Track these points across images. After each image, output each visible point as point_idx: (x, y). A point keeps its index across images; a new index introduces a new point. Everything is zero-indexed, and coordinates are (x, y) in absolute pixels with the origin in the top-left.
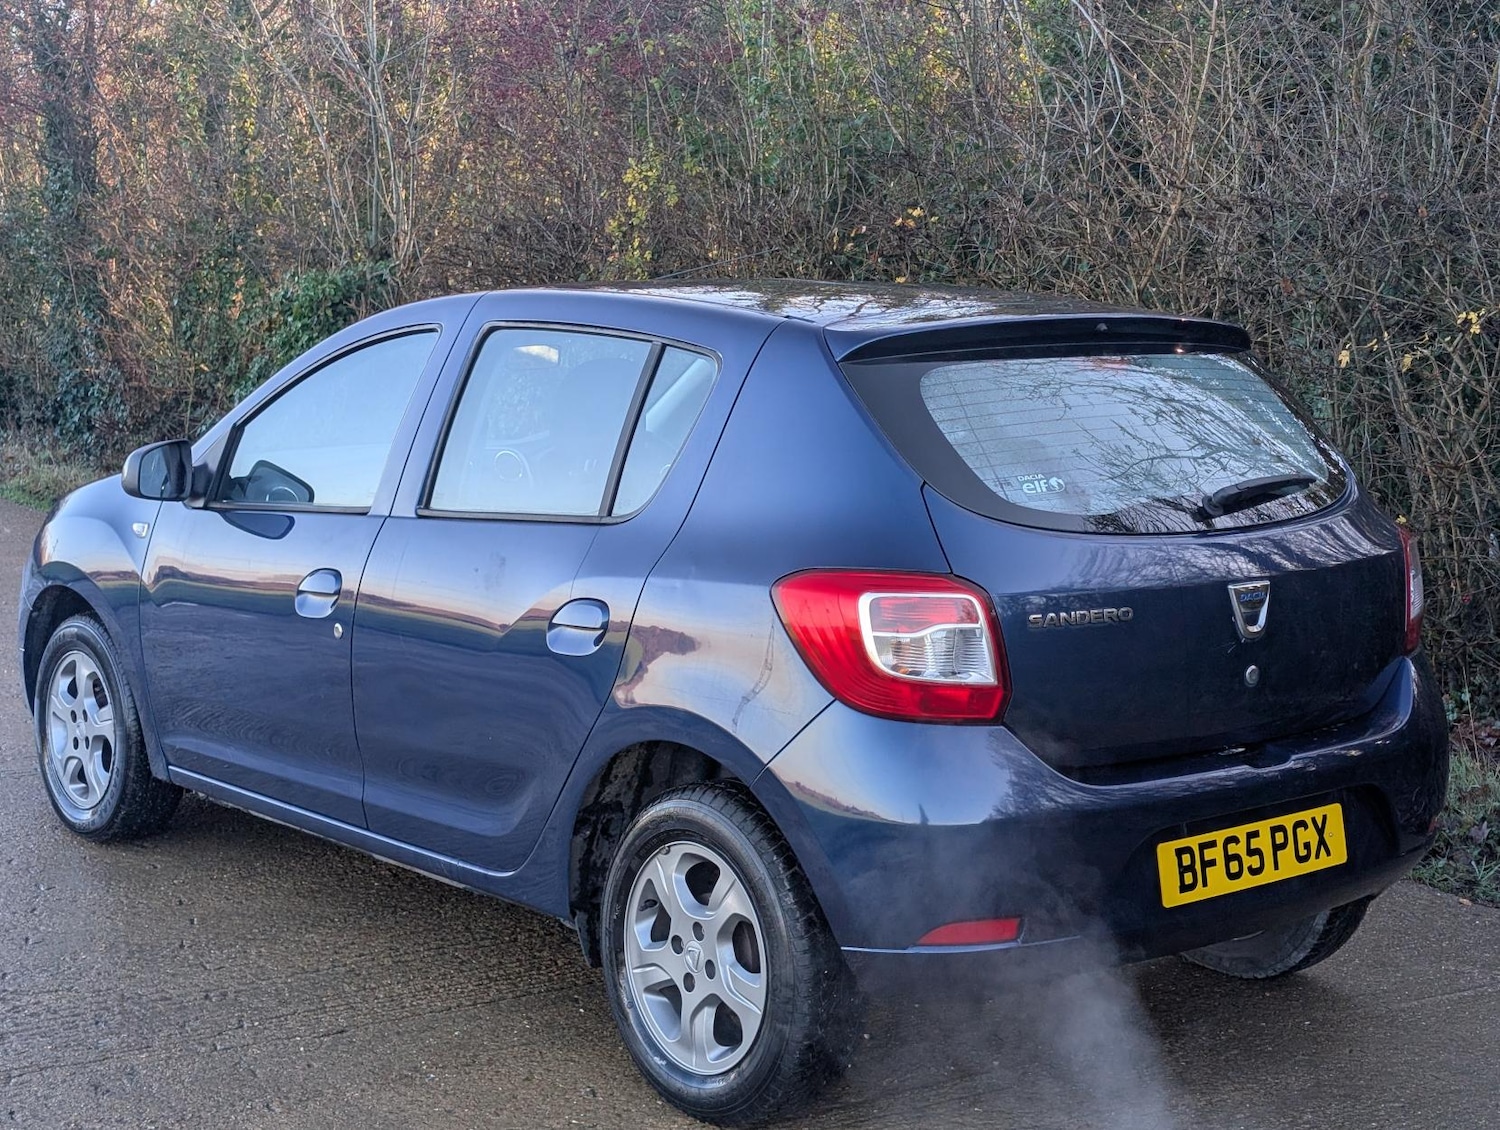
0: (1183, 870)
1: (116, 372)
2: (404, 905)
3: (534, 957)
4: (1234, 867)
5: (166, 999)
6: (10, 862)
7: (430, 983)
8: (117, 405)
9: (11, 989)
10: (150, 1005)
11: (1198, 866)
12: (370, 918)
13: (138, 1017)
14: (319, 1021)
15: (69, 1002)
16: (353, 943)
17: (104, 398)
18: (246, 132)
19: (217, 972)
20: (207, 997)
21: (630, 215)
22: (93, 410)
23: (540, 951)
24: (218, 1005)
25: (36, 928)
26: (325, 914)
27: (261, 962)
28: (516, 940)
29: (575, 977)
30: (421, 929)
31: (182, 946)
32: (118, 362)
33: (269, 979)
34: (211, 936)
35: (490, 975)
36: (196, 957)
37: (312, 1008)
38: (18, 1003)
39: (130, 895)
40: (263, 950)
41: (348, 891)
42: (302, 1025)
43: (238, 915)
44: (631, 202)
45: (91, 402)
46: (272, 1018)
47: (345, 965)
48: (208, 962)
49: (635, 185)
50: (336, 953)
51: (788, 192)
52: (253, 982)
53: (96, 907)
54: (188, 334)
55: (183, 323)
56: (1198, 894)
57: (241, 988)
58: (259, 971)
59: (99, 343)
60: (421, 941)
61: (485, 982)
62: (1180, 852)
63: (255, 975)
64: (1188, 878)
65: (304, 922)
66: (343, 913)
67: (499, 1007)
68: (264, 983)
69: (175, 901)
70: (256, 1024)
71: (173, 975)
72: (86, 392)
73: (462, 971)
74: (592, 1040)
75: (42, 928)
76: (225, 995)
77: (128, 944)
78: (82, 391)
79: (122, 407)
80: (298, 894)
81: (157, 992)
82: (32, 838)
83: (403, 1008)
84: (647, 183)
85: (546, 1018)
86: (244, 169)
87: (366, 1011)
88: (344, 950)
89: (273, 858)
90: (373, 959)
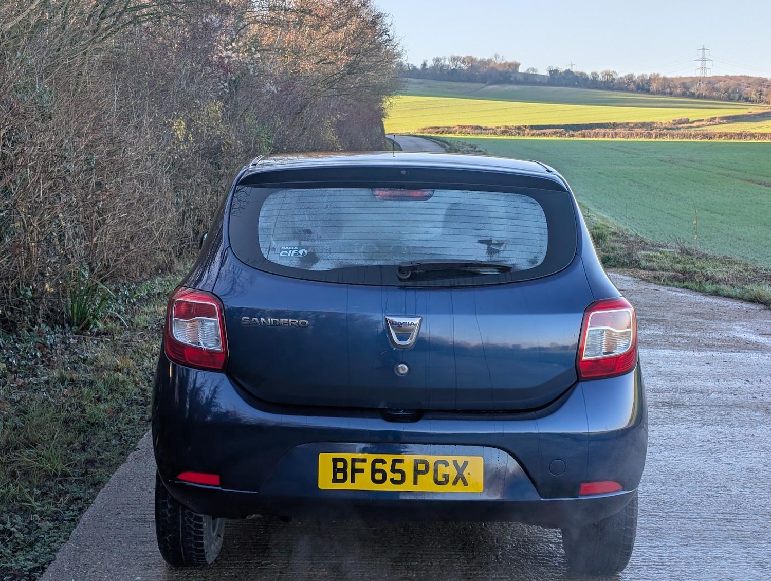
0: (336, 470)
4: (379, 476)
11: (349, 471)
56: (347, 486)
62: (335, 461)
64: (340, 476)
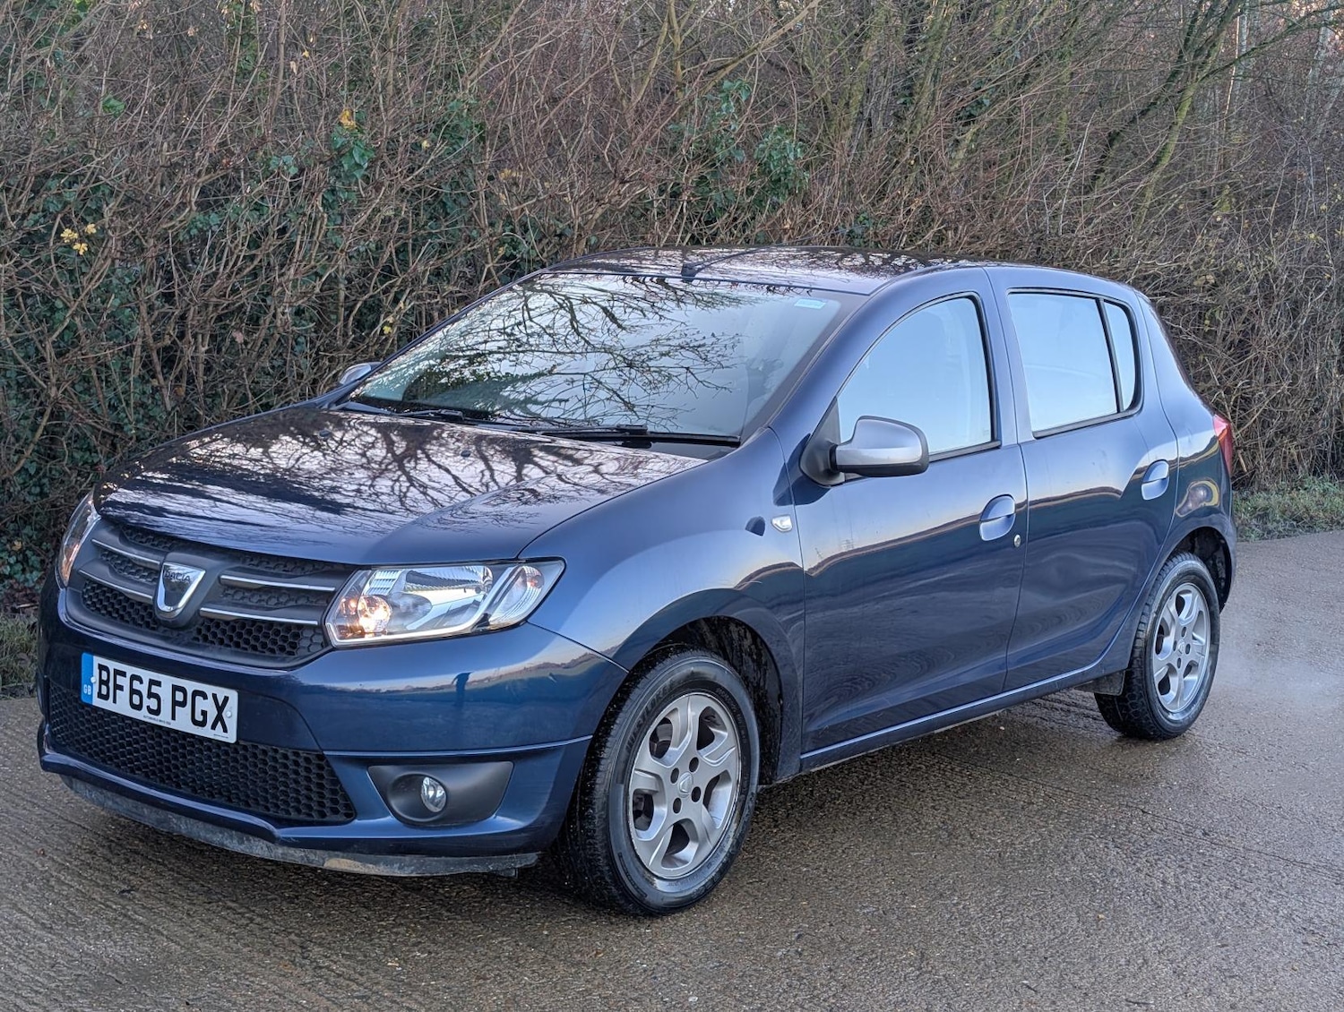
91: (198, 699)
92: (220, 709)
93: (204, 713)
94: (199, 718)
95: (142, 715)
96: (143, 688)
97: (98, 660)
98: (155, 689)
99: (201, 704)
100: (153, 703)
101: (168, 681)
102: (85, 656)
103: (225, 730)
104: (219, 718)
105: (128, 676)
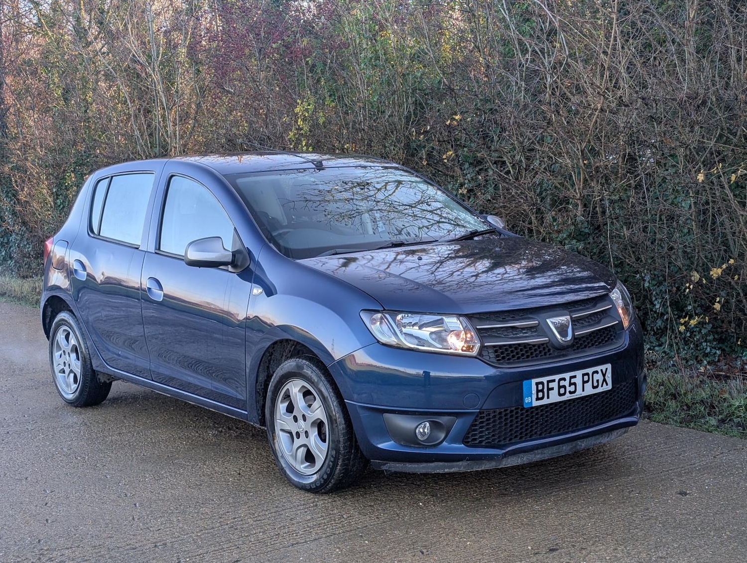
1: (24, 228)
2: (249, 490)
3: (330, 514)
5: (134, 549)
6: (26, 479)
7: (277, 531)
8: (25, 245)
9: (45, 548)
10: (125, 553)
12: (233, 498)
13: (120, 560)
14: (222, 556)
15: (80, 553)
16: (228, 512)
17: (18, 242)
18: (87, 101)
19: (158, 532)
20: (156, 546)
21: (300, 129)
22: (12, 249)
23: (332, 511)
24: (163, 550)
25: (50, 514)
26: (207, 497)
27: (181, 525)
28: (316, 505)
29: (356, 523)
30: (263, 502)
31: (133, 519)
32: (24, 223)
33: (188, 534)
34: (148, 512)
35: (309, 524)
36: (144, 524)
37: (216, 549)
38: (51, 556)
39: (97, 493)
40: (179, 518)
41: (217, 484)
42: (213, 559)
43: (160, 500)
44: (300, 122)
45: (11, 245)
46: (195, 556)
47: (227, 524)
48: (151, 527)
49: (300, 113)
50: (221, 518)
51: (384, 112)
52: (179, 537)
53: (80, 500)
54: (62, 206)
55: (58, 201)
57: (173, 540)
58: (181, 530)
59: (14, 214)
60: (265, 509)
61: (308, 529)
63: (179, 532)
65: (198, 502)
66: (217, 496)
67: (320, 543)
68: (185, 537)
69: (123, 495)
70: (188, 559)
71: (134, 535)
72: (8, 240)
73: (293, 524)
74: (378, 558)
75: (54, 513)
76: (165, 544)
77: (104, 520)
78: (6, 239)
79: (28, 246)
80: (189, 487)
81: (128, 545)
82: (36, 465)
83: (267, 546)
84: (308, 113)
85: (348, 547)
86: (87, 120)
87: (246, 549)
88: (224, 516)
89: (170, 469)
90: (242, 520)
91: (595, 375)
92: (604, 375)
93: (598, 381)
94: (595, 384)
95: (567, 397)
96: (566, 383)
97: (534, 381)
98: (573, 381)
99: (596, 377)
100: (572, 388)
101: (579, 373)
102: (525, 382)
103: (607, 385)
104: (604, 380)
105: (557, 381)
